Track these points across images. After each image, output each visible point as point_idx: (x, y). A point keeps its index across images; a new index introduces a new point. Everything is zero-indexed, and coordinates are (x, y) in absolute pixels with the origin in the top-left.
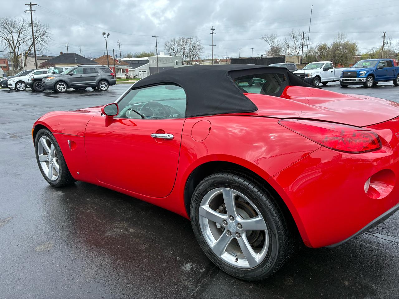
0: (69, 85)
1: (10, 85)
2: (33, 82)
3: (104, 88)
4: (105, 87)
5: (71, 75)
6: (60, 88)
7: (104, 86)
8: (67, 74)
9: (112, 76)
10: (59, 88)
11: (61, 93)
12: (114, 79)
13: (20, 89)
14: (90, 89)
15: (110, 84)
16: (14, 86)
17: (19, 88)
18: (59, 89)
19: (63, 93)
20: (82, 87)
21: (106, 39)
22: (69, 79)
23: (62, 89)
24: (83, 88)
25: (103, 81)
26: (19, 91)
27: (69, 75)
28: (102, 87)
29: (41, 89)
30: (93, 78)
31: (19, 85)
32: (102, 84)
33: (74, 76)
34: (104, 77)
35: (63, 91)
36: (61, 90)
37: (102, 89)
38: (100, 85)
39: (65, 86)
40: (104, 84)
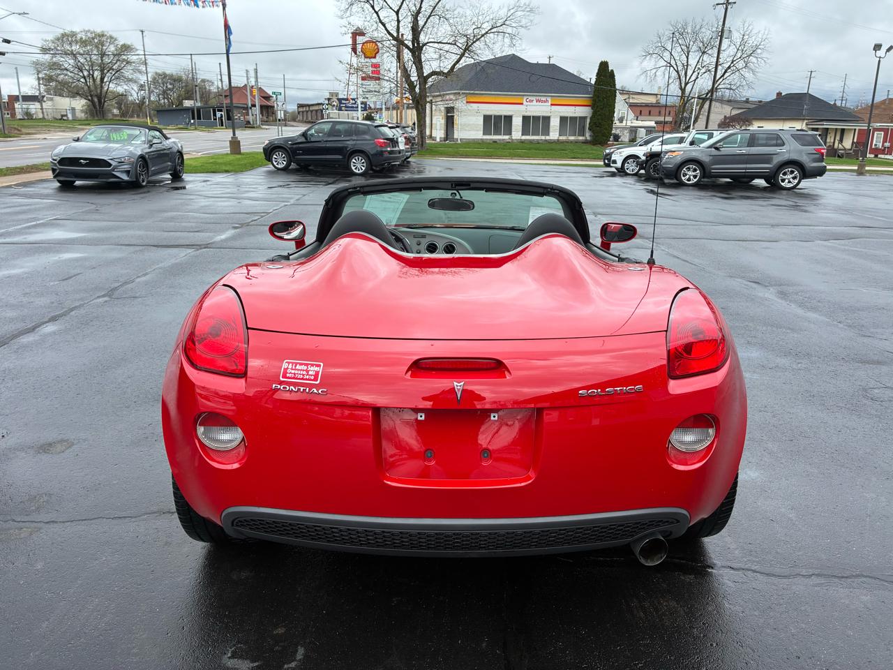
0: (707, 171)
1: (615, 162)
2: (648, 159)
3: (789, 182)
4: (791, 180)
5: (717, 149)
6: (688, 176)
7: (787, 180)
8: (710, 147)
9: (818, 156)
10: (686, 175)
11: (686, 187)
12: (822, 162)
13: (628, 171)
14: (761, 182)
15: (806, 173)
16: (619, 165)
17: (627, 169)
18: (683, 178)
19: (691, 188)
20: (744, 177)
21: (879, 61)
22: (711, 158)
23: (692, 177)
24: (745, 180)
25: (791, 166)
26: (627, 174)
27: (713, 149)
28: (783, 180)
29: (658, 174)
30: (766, 158)
31: (628, 163)
32: (785, 174)
33: (724, 151)
34: (794, 156)
35: (691, 182)
36: (689, 180)
37: (783, 184)
38: (781, 175)
39: (698, 172)
40: (792, 172)
